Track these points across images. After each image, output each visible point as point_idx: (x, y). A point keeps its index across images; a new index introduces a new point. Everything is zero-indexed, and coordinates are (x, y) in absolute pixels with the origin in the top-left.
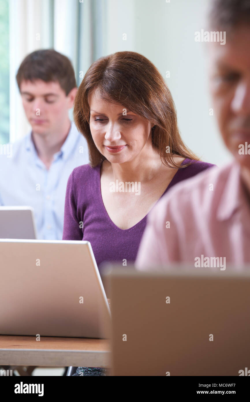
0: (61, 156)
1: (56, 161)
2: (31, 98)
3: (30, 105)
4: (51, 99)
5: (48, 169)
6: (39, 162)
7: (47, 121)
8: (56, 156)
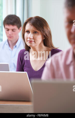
0: (16, 46)
1: (14, 48)
2: (8, 30)
3: (8, 32)
4: (14, 30)
5: (12, 50)
6: (10, 48)
7: (13, 37)
8: (14, 47)
